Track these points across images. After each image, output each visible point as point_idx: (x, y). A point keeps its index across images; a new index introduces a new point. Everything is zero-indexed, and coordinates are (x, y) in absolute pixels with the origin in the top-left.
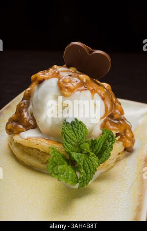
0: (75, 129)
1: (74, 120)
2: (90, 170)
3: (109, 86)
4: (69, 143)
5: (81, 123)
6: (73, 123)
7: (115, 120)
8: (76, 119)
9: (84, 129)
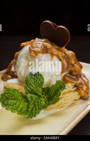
0: (36, 79)
1: (37, 73)
2: (39, 107)
3: (73, 53)
4: (29, 88)
5: (41, 75)
6: (35, 75)
7: (73, 76)
8: (38, 72)
9: (42, 79)
